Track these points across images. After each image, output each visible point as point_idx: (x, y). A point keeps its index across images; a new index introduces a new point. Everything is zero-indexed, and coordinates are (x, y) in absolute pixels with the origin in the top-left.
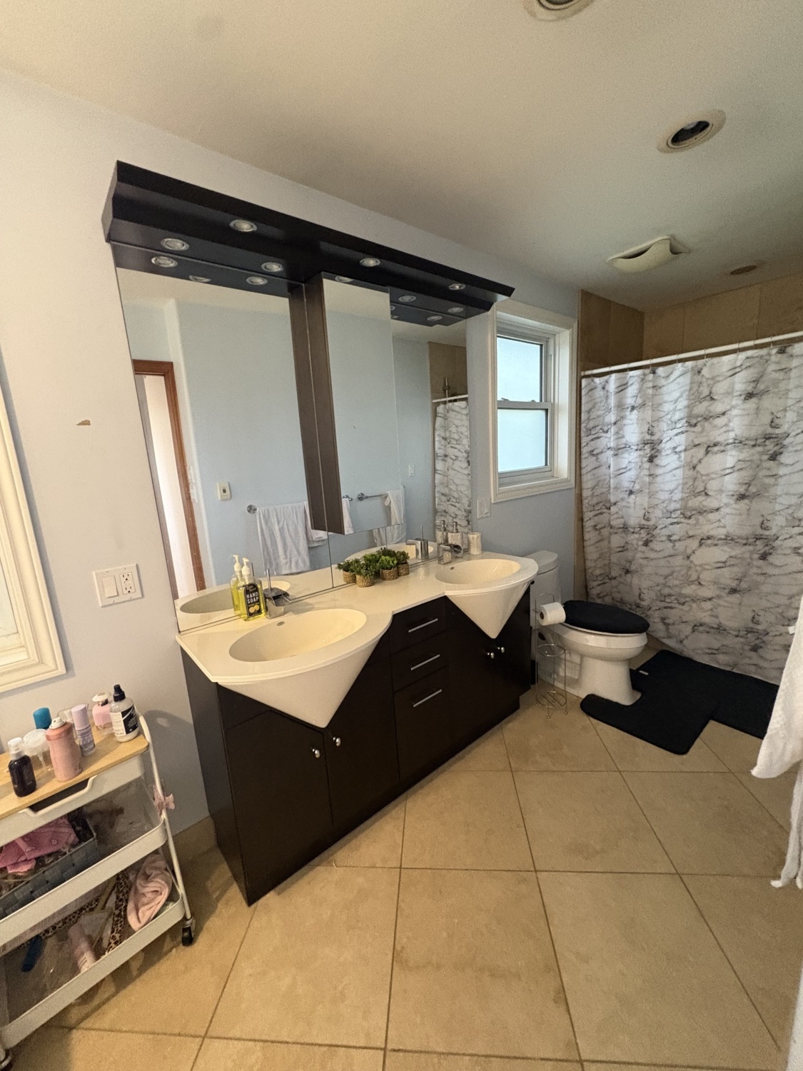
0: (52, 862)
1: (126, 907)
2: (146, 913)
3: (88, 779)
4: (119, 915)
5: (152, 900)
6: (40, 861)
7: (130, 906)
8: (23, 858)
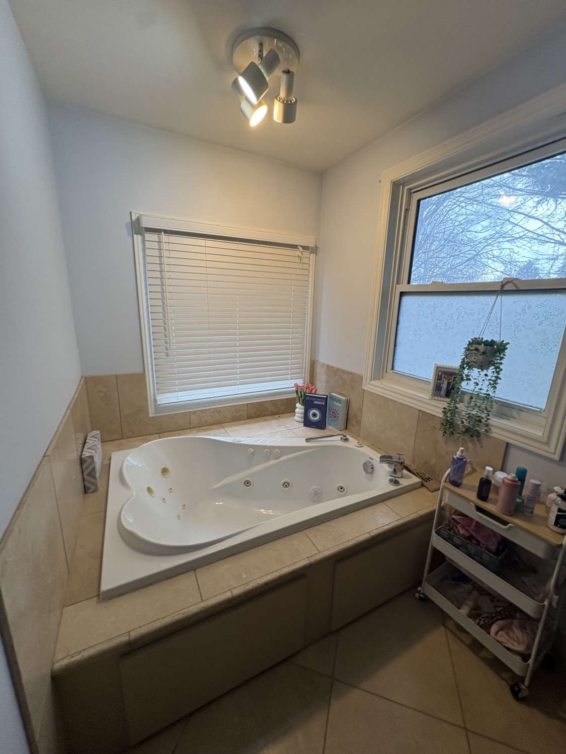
0: (475, 544)
1: (498, 620)
2: (502, 637)
3: (509, 523)
4: (492, 617)
5: (514, 640)
6: (471, 538)
7: (500, 622)
8: (468, 528)
